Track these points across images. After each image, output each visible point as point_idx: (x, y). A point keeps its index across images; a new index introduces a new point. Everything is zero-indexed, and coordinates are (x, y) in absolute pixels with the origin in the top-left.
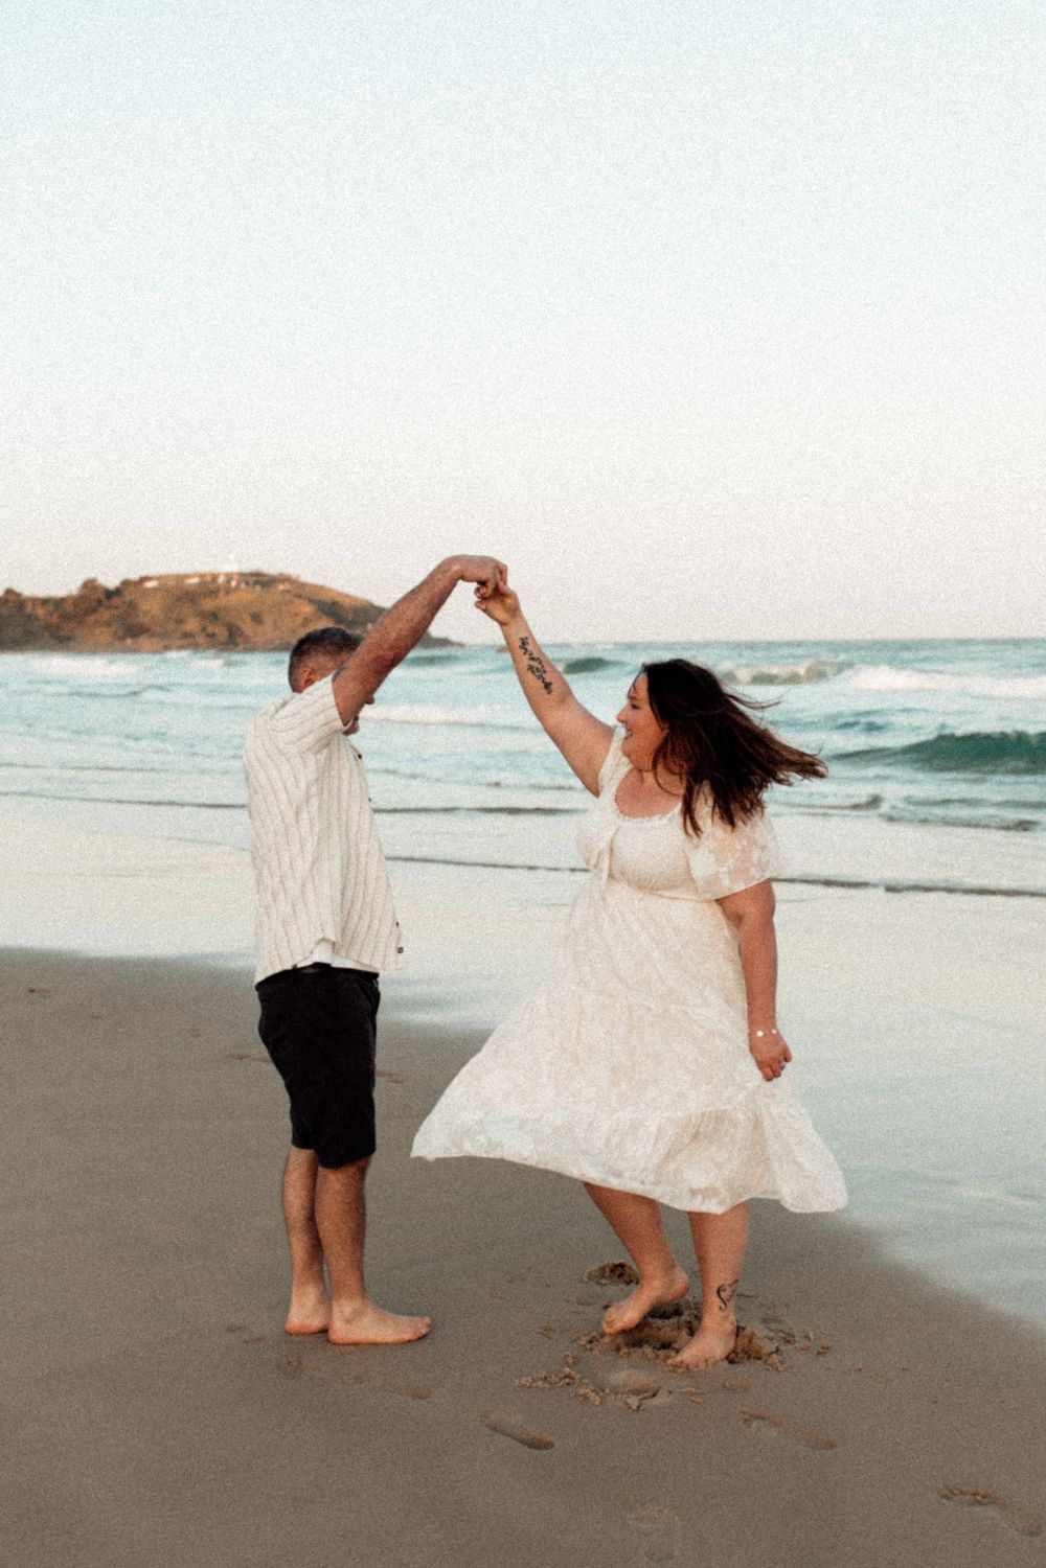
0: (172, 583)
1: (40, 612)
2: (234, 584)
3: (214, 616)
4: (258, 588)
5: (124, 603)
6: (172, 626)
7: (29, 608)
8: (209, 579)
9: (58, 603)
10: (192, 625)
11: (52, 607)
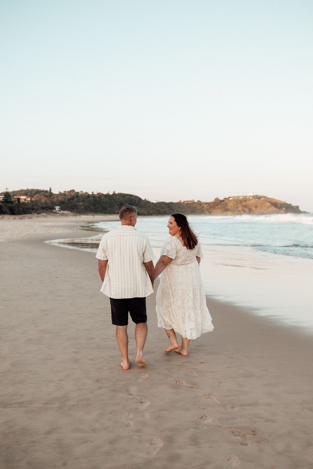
0: (236, 198)
1: (205, 206)
2: (251, 198)
3: (246, 206)
4: (257, 199)
5: (224, 203)
6: (235, 209)
7: (202, 205)
8: (245, 197)
9: (209, 203)
10: (240, 209)
11: (208, 204)
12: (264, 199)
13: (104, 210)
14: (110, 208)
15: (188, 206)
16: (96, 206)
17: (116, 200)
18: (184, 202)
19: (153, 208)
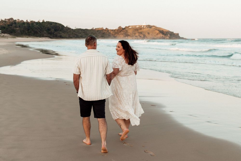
0: (134, 27)
1: (111, 32)
2: (144, 27)
3: (141, 33)
4: (149, 28)
5: (125, 30)
6: (134, 35)
7: (109, 32)
8: (140, 26)
9: (115, 30)
10: (137, 35)
11: (113, 31)
12: (154, 28)
13: (35, 34)
14: (40, 32)
15: (99, 32)
16: (30, 31)
17: (44, 26)
18: (96, 29)
19: (73, 33)
